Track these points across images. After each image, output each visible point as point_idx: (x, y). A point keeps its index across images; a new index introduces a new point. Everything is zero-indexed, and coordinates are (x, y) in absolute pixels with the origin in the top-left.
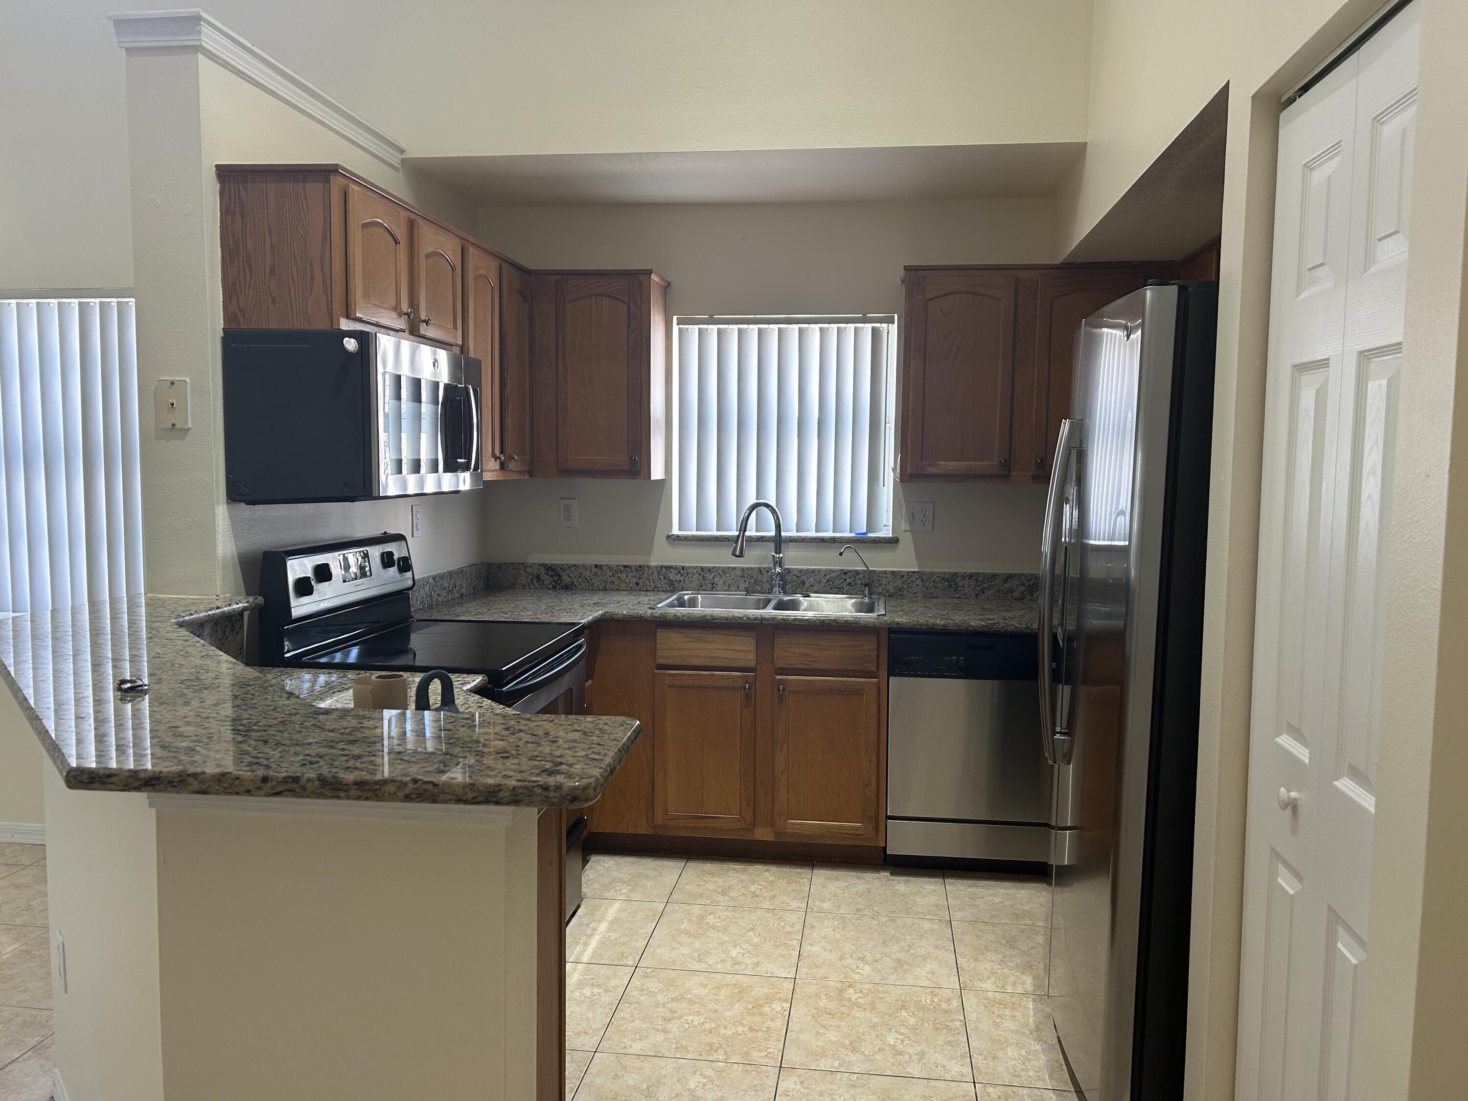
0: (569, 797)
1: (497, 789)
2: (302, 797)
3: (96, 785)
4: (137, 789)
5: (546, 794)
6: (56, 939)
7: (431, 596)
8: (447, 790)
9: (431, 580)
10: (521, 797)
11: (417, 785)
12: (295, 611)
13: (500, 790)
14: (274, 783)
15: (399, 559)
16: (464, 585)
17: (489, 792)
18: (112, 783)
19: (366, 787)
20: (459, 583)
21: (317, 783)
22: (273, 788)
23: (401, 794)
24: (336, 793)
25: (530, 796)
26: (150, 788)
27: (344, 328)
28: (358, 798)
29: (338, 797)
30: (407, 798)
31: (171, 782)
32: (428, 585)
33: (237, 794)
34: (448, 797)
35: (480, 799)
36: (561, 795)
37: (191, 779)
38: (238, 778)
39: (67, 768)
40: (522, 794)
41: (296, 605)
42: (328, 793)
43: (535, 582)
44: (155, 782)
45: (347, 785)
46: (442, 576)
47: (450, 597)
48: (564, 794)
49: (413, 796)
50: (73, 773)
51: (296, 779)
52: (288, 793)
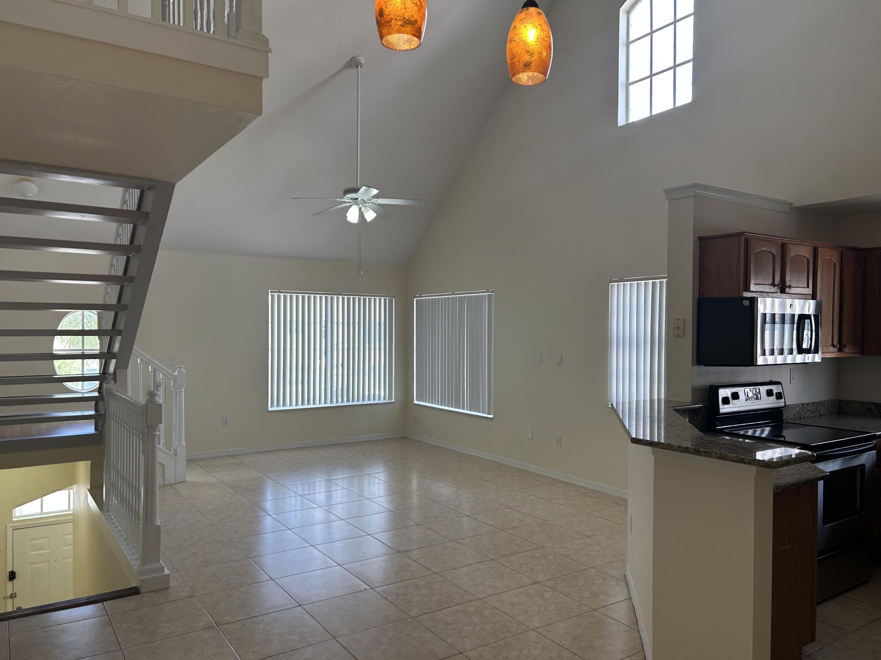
0: (766, 464)
1: (744, 458)
2: (689, 453)
3: (638, 443)
4: (648, 445)
5: (759, 462)
6: (629, 512)
7: (800, 413)
8: (729, 457)
9: (800, 405)
10: (751, 462)
11: (721, 454)
12: (721, 410)
13: (745, 459)
14: (682, 448)
15: (777, 393)
16: (823, 410)
17: (741, 459)
18: (642, 443)
19: (707, 453)
20: (819, 408)
21: (693, 450)
22: (682, 449)
23: (716, 456)
24: (698, 454)
25: (754, 462)
26: (651, 445)
27: (745, 296)
28: (704, 456)
29: (699, 455)
30: (718, 458)
31: (656, 444)
32: (798, 408)
33: (673, 450)
34: (730, 459)
35: (739, 461)
36: (763, 463)
37: (661, 444)
38: (673, 446)
39: (631, 437)
40: (752, 461)
41: (722, 408)
42: (696, 453)
43: (868, 412)
44: (652, 444)
45: (701, 451)
46: (808, 404)
47: (813, 415)
48: (764, 463)
49: (720, 457)
50: (633, 439)
51: (688, 448)
52: (685, 452)
